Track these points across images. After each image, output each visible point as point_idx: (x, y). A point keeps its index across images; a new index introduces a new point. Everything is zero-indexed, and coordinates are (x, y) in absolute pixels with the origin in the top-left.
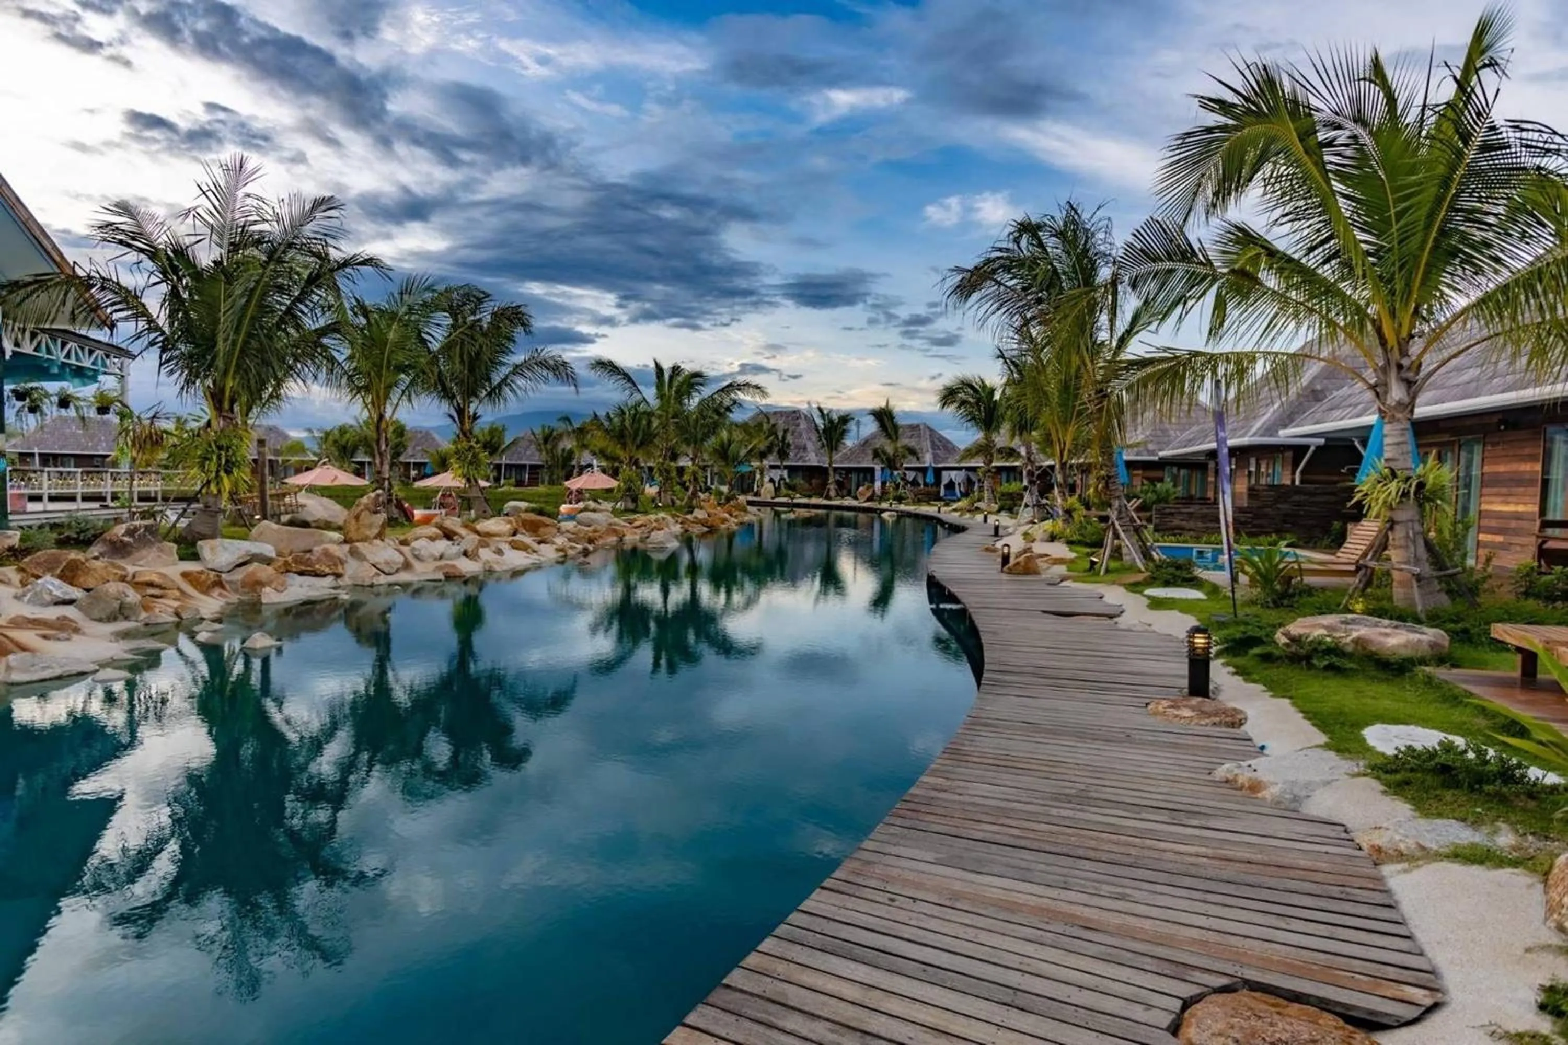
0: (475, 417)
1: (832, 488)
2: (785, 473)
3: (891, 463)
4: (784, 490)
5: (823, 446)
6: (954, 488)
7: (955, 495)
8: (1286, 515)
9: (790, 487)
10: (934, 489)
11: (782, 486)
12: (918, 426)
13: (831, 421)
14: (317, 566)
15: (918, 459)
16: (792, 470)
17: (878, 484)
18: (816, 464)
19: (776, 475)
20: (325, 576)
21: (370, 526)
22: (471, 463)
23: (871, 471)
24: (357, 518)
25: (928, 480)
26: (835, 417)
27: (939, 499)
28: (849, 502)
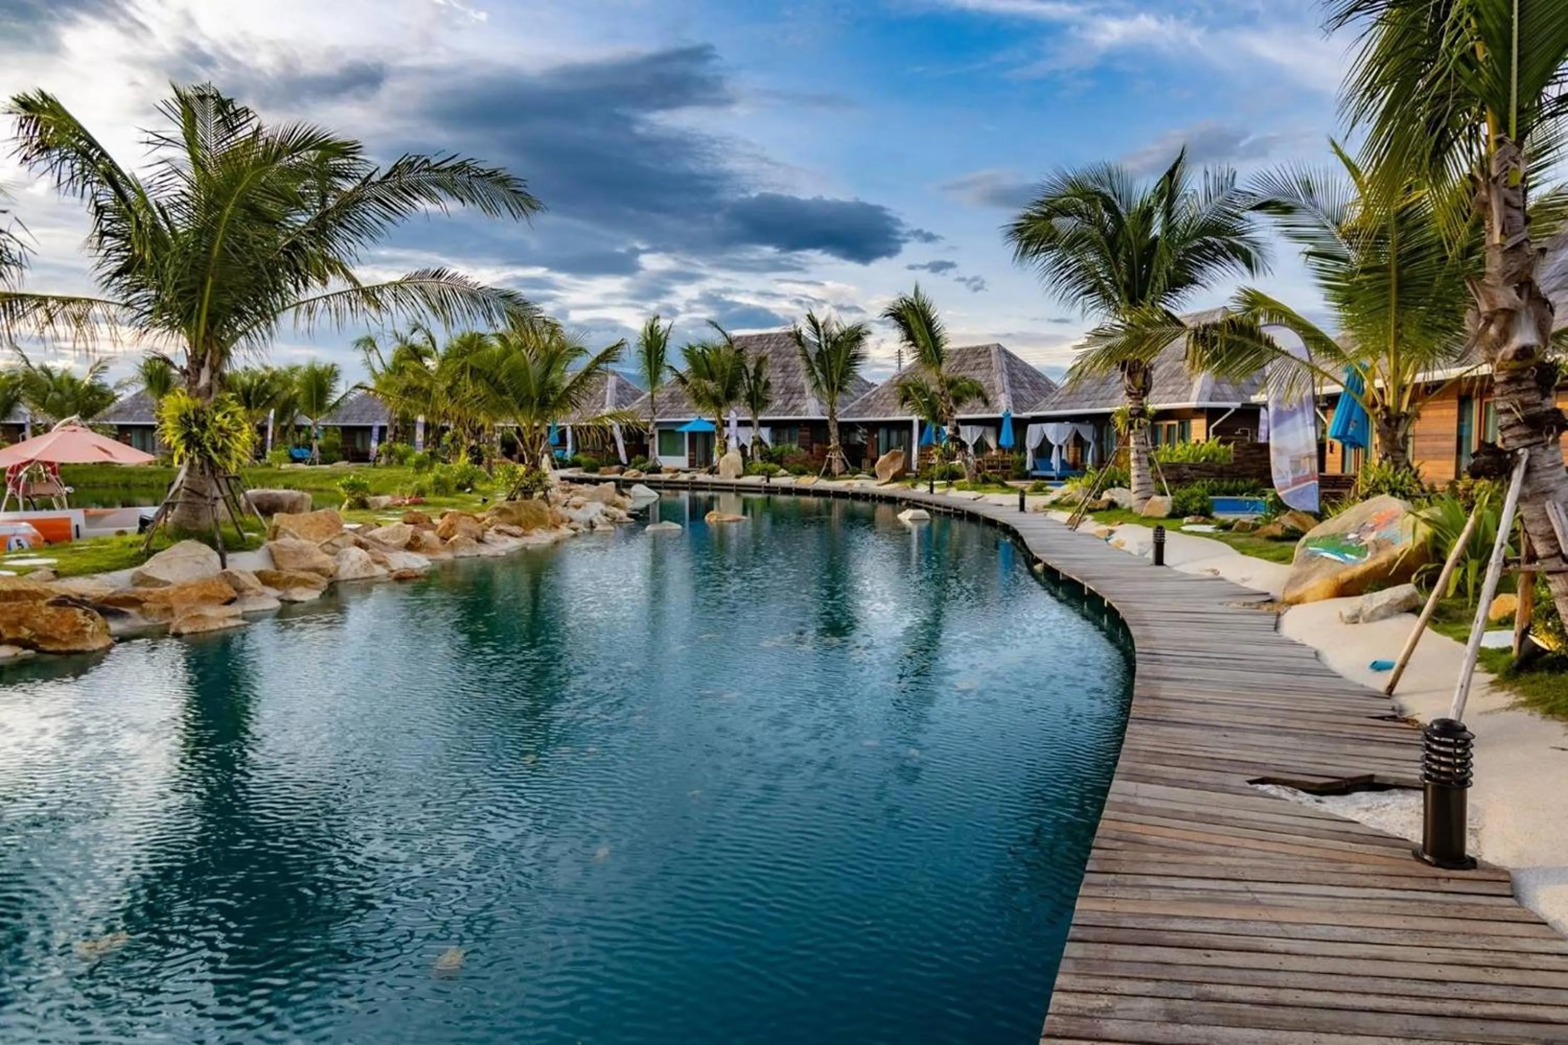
1: (836, 458)
2: (765, 434)
4: (758, 463)
5: (819, 384)
6: (1050, 456)
7: (1053, 469)
9: (768, 456)
10: (1016, 456)
11: (758, 456)
12: (987, 349)
13: (830, 340)
15: (986, 402)
16: (776, 426)
17: (915, 450)
18: (811, 416)
19: (747, 436)
23: (904, 426)
25: (1003, 441)
26: (836, 334)
27: (1025, 476)
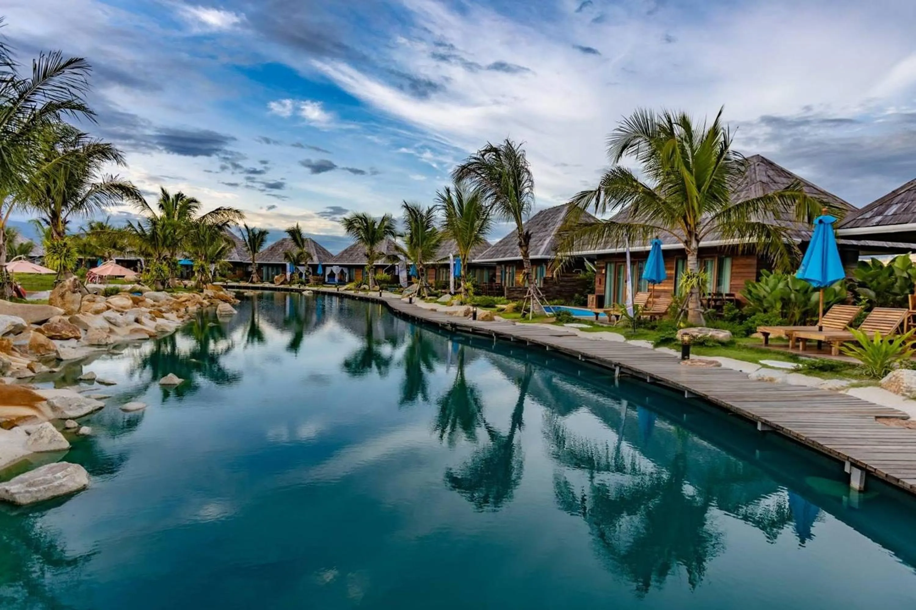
0: (65, 222)
3: (296, 262)
5: (248, 250)
6: (334, 277)
7: (334, 281)
8: (558, 291)
10: (322, 277)
11: (218, 275)
13: (254, 235)
14: (63, 332)
15: (311, 259)
17: (288, 274)
18: (239, 261)
20: (68, 339)
21: (73, 302)
22: (66, 256)
23: (284, 267)
24: (62, 296)
25: (319, 272)
26: (257, 232)
27: (325, 284)
28: (267, 285)
